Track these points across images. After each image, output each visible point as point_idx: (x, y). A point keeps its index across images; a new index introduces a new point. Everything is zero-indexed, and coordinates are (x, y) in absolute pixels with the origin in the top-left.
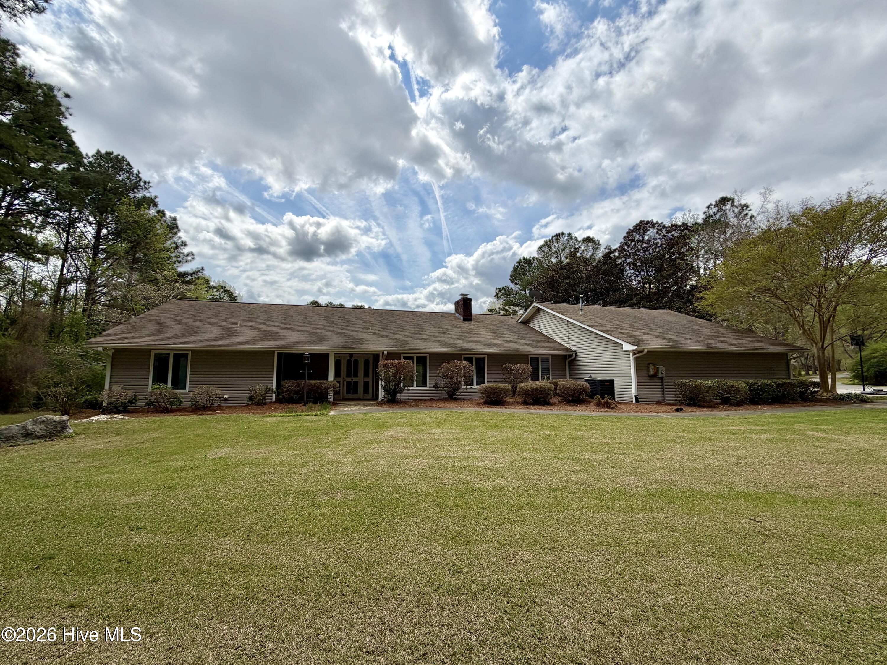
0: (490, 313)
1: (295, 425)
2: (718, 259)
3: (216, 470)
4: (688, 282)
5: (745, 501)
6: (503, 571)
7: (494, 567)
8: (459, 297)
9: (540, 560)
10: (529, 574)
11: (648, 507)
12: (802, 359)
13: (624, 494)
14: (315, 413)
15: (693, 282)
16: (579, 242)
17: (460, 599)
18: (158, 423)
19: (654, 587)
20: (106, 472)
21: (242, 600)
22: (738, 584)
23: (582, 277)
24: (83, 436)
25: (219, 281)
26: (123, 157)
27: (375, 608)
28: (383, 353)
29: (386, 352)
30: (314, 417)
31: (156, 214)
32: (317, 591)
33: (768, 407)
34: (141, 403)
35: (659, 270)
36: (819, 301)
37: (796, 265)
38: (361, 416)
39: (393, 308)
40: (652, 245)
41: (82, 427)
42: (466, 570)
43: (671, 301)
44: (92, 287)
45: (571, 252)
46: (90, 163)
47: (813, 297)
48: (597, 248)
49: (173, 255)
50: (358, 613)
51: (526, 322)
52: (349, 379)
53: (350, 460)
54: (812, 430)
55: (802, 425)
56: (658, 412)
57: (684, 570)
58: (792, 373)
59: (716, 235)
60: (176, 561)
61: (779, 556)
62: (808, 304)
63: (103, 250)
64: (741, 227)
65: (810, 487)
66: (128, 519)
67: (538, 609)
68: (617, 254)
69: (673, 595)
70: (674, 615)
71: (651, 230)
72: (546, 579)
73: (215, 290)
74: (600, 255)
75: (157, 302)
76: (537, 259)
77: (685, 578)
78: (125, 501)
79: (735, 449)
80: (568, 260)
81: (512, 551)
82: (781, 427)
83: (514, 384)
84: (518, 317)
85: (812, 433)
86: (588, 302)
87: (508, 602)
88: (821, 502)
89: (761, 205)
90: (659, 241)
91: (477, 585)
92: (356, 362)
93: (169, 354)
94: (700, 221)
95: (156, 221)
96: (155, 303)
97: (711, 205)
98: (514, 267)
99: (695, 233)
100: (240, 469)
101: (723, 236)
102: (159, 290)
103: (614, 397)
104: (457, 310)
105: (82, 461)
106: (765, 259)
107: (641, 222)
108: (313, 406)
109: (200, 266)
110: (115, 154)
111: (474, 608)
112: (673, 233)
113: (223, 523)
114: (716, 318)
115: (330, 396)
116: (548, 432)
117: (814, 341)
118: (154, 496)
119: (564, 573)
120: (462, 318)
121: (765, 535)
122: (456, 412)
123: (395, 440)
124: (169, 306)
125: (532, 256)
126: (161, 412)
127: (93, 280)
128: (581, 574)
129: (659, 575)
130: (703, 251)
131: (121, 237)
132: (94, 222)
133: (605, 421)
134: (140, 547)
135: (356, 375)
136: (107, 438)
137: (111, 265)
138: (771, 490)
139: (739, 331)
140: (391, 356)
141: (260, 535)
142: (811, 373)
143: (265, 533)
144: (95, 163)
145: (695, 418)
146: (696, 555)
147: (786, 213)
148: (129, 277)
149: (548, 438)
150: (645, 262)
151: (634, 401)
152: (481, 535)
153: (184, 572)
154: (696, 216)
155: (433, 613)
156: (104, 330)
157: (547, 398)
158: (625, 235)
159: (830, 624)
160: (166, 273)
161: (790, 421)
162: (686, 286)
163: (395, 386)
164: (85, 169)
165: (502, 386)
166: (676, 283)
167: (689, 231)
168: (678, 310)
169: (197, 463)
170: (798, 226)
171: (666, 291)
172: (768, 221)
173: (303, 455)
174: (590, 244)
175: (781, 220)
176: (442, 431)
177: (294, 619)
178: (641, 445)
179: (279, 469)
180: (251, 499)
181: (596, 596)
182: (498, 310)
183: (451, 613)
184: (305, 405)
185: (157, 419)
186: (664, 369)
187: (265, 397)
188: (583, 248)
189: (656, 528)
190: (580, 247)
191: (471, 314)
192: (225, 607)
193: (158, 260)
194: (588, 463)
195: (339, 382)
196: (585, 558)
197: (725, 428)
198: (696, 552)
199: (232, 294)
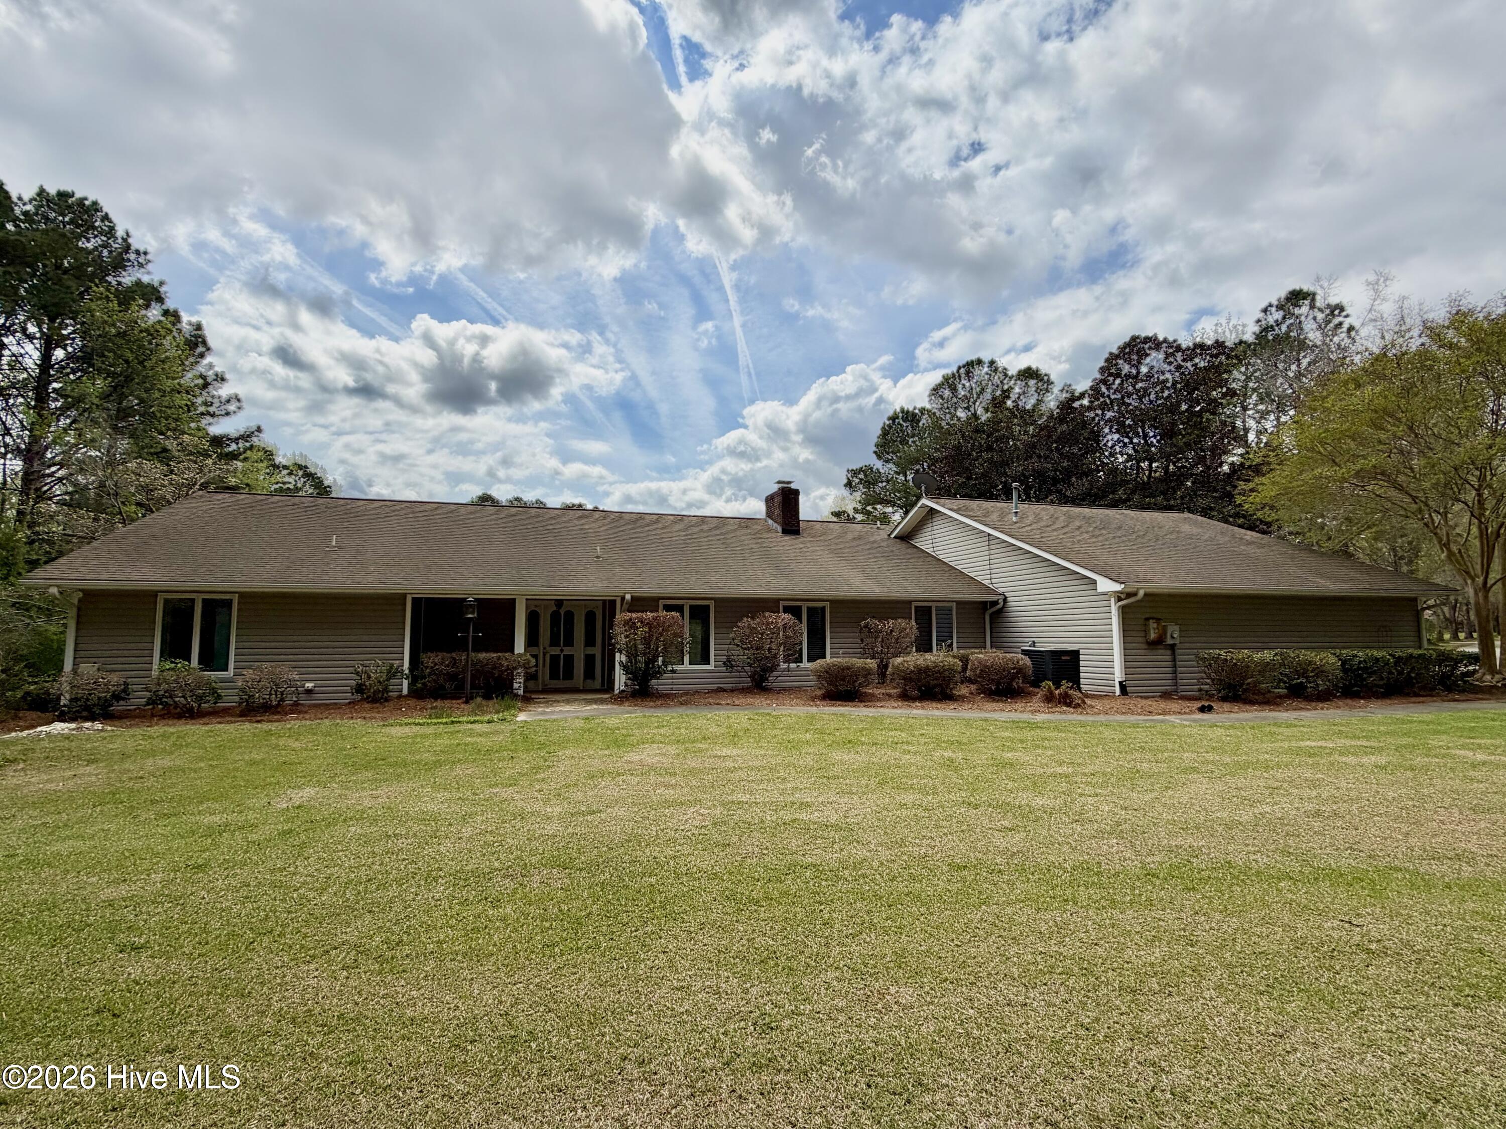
0: (835, 519)
1: (447, 742)
2: (1285, 412)
3: (290, 831)
4: (1224, 458)
5: (1332, 885)
6: (859, 1026)
7: (842, 1018)
8: (775, 488)
9: (932, 1003)
10: (911, 1031)
11: (1143, 898)
12: (1446, 609)
13: (1097, 874)
14: (486, 718)
15: (1234, 457)
16: (1011, 378)
17: (776, 1080)
18: (174, 738)
19: (1156, 1052)
20: (68, 838)
21: (344, 1086)
22: (1316, 1046)
23: (1017, 448)
24: (21, 766)
25: (294, 454)
26: (95, 203)
27: (608, 1100)
28: (623, 598)
29: (628, 597)
30: (485, 725)
31: (162, 318)
32: (492, 1067)
33: (1380, 702)
34: (139, 698)
35: (1168, 434)
36: (1479, 495)
37: (1435, 425)
38: (579, 723)
39: (641, 509)
40: (1155, 385)
41: (19, 748)
42: (787, 1023)
43: (1192, 494)
44: (36, 466)
45: (994, 399)
46: (26, 213)
47: (1467, 486)
48: (1047, 391)
49: (199, 400)
50: (574, 1110)
51: (906, 538)
52: (555, 651)
53: (558, 809)
54: (1463, 747)
55: (1444, 737)
56: (1164, 713)
57: (1212, 1019)
58: (1425, 636)
59: (1281, 366)
60: (210, 1012)
61: (1397, 992)
62: (1458, 500)
63: (55, 390)
64: (1329, 350)
65: (1458, 857)
66: (113, 929)
67: (928, 1099)
68: (1086, 402)
69: (1191, 1068)
70: (1193, 1107)
71: (1154, 354)
72: (943, 1040)
73: (285, 472)
74: (1053, 405)
75: (168, 496)
76: (929, 411)
77: (1214, 1035)
78: (109, 893)
79: (1314, 784)
80: (989, 415)
81: (877, 986)
82: (1405, 741)
83: (882, 661)
84: (892, 526)
85: (1462, 752)
86: (1028, 498)
87: (869, 1086)
88: (1478, 887)
89: (1368, 307)
90: (1168, 376)
91: (809, 1052)
92: (570, 616)
93: (193, 600)
94: (1249, 337)
95: (163, 332)
96: (163, 498)
97: (1271, 305)
98: (883, 428)
99: (1240, 361)
100: (339, 830)
101: (1294, 367)
102: (172, 472)
103: (1078, 684)
104: (769, 514)
105: (19, 815)
106: (1376, 412)
107: (1134, 338)
108: (484, 702)
109: (253, 425)
110: (78, 195)
111: (801, 1097)
112: (1197, 360)
113: (305, 936)
114: (1280, 528)
115: (518, 685)
116: (948, 754)
117: (1468, 573)
118: (166, 883)
119: (979, 1027)
120: (779, 529)
121: (1368, 951)
122: (769, 714)
123: (647, 770)
124: (193, 505)
125: (919, 406)
126: (179, 717)
127: (38, 453)
128: (1013, 1030)
129: (1163, 1030)
130: (1254, 397)
131: (93, 366)
132: (38, 335)
133: (1061, 731)
134: (137, 983)
135: (569, 642)
136: (70, 769)
137: (74, 422)
138: (1382, 864)
139: (1323, 554)
140: (639, 603)
141: (378, 959)
142: (1462, 635)
143: (389, 954)
144: (36, 214)
145: (1237, 724)
146: (1237, 990)
147: (1418, 321)
148: (111, 447)
149: (950, 764)
150: (1141, 418)
151: (1118, 692)
152: (817, 955)
153: (228, 1033)
154: (1240, 328)
155: (723, 1107)
156: (61, 554)
157: (948, 686)
158: (1102, 363)
159: (1493, 1121)
160: (186, 438)
161: (1422, 731)
162: (1221, 465)
163: (647, 664)
164: (16, 226)
165: (858, 662)
166: (1201, 460)
167: (1228, 357)
168: (1205, 512)
169: (251, 816)
170: (1440, 347)
171: (1182, 475)
172: (1383, 337)
173: (463, 800)
174: (1032, 382)
175: (1407, 336)
176: (739, 752)
177: (446, 1122)
178: (1132, 779)
179: (416, 828)
180: (361, 888)
181: (1042, 1071)
182: (851, 513)
183: (758, 1107)
184: (467, 702)
185: (172, 730)
186: (1177, 628)
187: (387, 686)
188: (1017, 390)
189: (1160, 940)
190: (1011, 389)
191: (798, 521)
192: (310, 1100)
193: (169, 411)
194: (1027, 814)
195: (535, 656)
196: (1021, 999)
197: (1294, 744)
198: (1236, 984)
199: (321, 482)
